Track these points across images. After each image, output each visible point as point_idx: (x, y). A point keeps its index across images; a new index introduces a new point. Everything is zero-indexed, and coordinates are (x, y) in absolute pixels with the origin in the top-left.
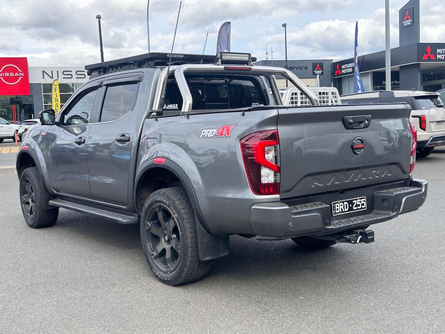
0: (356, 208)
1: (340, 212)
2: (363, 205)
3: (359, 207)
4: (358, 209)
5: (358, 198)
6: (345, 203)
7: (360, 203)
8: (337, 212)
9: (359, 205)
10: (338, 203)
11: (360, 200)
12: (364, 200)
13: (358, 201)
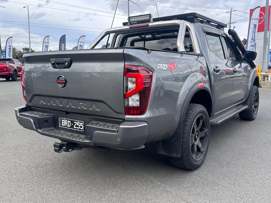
0: (76, 128)
1: (64, 126)
2: (81, 127)
3: (78, 128)
4: (77, 129)
5: (78, 121)
6: (69, 121)
7: (79, 125)
8: (63, 125)
9: (78, 126)
10: (64, 119)
11: (79, 123)
12: (82, 124)
13: (78, 123)
